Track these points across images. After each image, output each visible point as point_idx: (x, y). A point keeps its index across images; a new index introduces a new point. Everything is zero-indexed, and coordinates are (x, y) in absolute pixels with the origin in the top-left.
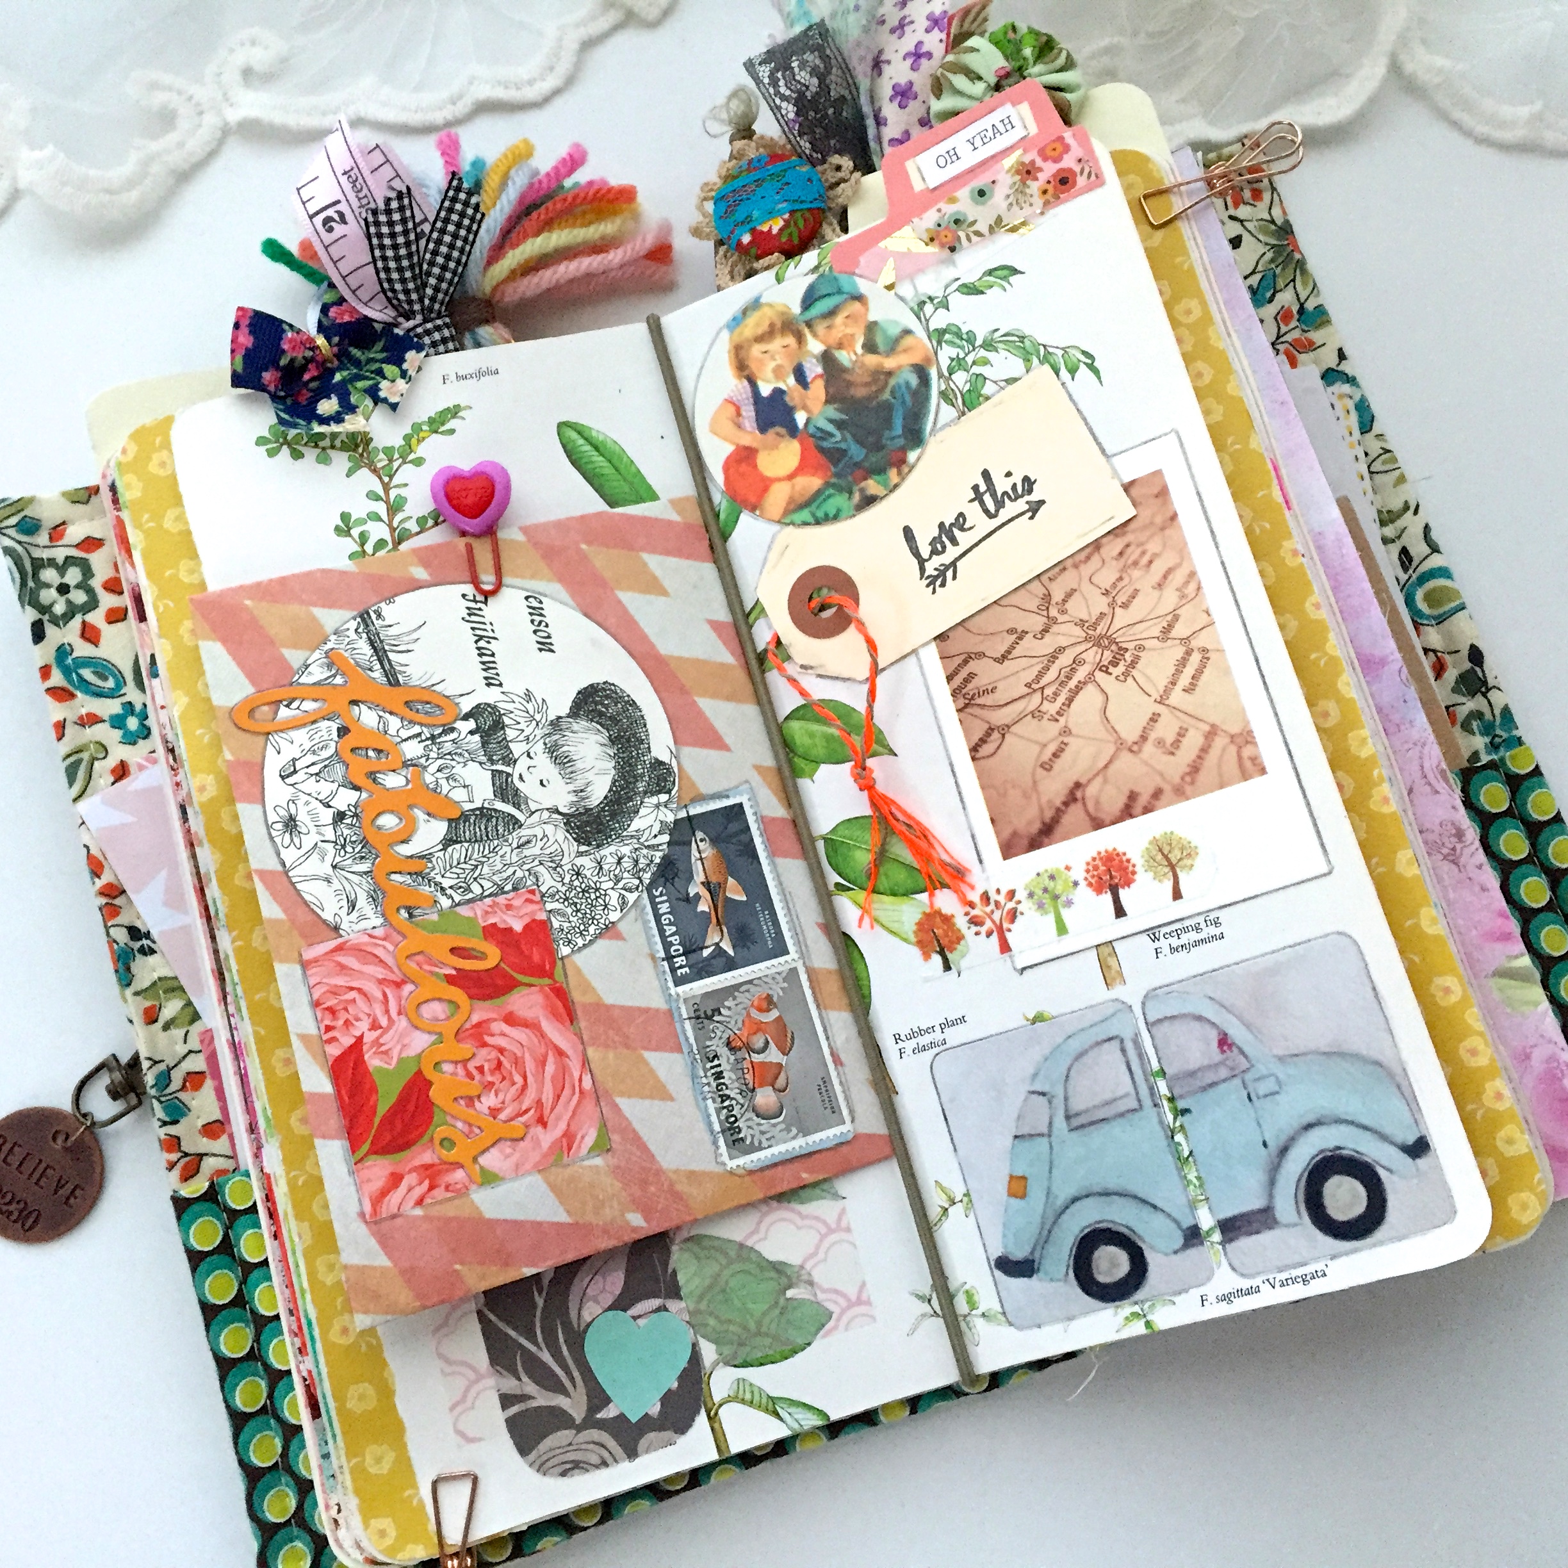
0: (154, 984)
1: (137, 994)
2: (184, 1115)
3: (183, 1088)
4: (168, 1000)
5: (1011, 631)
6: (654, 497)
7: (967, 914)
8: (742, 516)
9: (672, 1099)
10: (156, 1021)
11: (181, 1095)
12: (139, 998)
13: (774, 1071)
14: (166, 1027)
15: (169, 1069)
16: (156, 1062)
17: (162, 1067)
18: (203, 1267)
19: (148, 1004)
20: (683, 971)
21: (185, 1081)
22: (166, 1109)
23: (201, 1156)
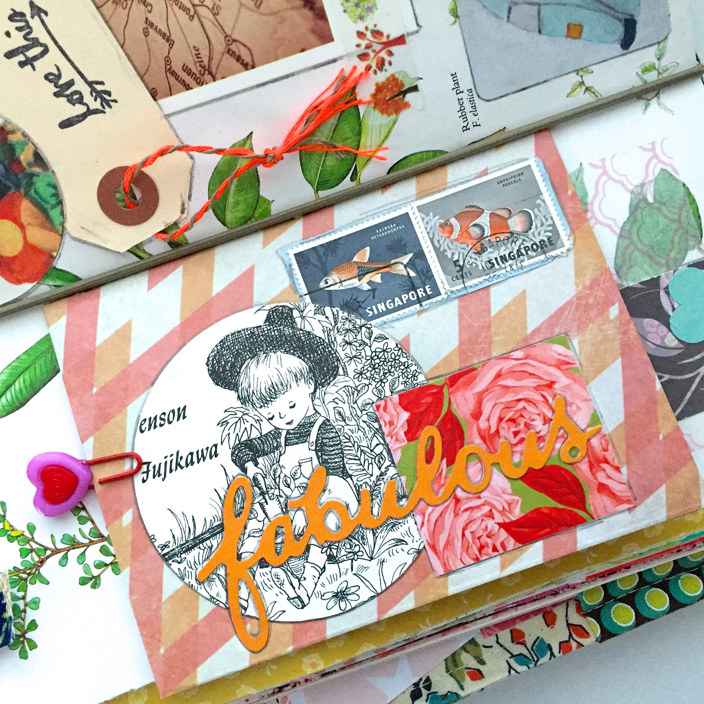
0: (451, 675)
1: (462, 688)
2: (542, 641)
3: (524, 644)
4: (462, 664)
5: (146, 34)
6: (48, 338)
7: (375, 72)
8: (59, 266)
9: (524, 292)
10: (479, 670)
11: (529, 645)
12: (465, 685)
13: (496, 219)
14: (482, 662)
15: (513, 656)
16: (510, 667)
17: (512, 662)
18: (645, 614)
19: (467, 678)
20: (428, 290)
21: (518, 643)
22: (543, 656)
23: (569, 625)
